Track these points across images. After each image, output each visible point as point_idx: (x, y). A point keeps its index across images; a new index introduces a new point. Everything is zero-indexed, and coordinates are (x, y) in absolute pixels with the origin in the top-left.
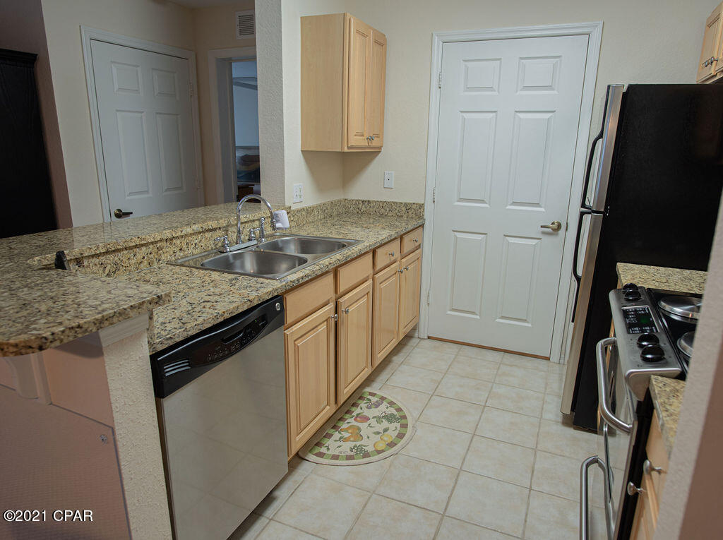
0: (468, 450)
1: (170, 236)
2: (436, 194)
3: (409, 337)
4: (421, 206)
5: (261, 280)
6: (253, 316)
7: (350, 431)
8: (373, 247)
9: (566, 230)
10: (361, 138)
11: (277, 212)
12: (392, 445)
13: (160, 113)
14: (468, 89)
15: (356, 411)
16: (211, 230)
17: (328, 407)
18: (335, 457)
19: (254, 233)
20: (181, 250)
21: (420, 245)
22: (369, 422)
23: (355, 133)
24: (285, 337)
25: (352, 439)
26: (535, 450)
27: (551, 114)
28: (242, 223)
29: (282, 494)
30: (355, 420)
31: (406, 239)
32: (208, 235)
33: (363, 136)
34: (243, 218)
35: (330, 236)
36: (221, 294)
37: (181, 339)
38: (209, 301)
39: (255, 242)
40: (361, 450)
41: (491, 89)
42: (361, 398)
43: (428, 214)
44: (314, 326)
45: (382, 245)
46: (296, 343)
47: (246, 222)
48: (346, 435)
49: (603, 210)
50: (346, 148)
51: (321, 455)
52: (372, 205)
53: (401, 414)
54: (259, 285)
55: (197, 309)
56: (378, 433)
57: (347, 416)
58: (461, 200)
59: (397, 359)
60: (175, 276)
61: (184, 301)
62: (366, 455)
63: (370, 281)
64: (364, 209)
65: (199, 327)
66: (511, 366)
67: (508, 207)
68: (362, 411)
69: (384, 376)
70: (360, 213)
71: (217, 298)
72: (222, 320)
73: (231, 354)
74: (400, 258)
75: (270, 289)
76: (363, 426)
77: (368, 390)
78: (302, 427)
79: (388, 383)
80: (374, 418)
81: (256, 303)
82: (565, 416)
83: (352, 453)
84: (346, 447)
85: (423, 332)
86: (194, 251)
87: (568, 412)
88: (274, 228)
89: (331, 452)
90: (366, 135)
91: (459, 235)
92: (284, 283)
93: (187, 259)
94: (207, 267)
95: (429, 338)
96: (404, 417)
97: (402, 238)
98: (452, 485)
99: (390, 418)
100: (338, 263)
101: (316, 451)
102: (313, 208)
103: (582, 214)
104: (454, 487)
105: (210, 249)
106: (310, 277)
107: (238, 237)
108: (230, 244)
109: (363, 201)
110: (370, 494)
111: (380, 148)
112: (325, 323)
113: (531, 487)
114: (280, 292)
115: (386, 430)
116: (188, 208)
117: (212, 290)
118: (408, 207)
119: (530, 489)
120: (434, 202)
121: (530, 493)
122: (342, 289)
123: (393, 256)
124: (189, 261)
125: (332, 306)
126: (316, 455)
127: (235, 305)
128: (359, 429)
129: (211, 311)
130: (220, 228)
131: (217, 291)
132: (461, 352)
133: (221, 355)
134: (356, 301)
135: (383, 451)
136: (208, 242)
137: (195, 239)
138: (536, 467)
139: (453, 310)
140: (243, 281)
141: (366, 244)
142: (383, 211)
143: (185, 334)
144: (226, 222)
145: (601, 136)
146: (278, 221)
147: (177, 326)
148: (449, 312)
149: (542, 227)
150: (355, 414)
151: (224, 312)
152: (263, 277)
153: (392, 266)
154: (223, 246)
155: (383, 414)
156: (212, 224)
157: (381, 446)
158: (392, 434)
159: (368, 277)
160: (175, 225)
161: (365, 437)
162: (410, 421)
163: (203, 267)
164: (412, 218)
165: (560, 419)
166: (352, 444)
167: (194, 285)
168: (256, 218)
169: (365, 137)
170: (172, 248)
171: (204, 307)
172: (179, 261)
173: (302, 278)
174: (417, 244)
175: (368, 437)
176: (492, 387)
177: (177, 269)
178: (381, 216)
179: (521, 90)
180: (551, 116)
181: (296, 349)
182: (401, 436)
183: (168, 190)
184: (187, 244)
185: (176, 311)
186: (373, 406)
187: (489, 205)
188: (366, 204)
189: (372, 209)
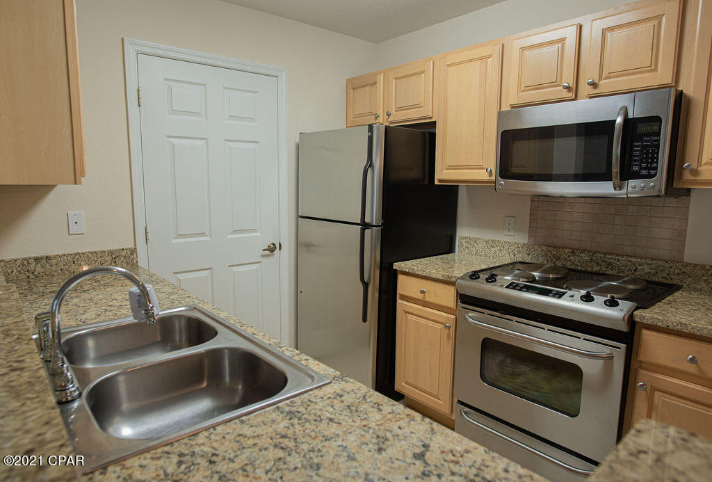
4: (133, 251)
9: (280, 249)
14: (174, 112)
27: (256, 144)
41: (197, 114)
43: (142, 259)
49: (380, 224)
52: (54, 262)
58: (179, 236)
64: (39, 269)
67: (228, 237)
91: (182, 276)
109: (36, 259)
120: (147, 243)
145: (370, 165)
149: (262, 250)
179: (228, 119)
187: (210, 236)
188: (44, 261)
189: (54, 268)
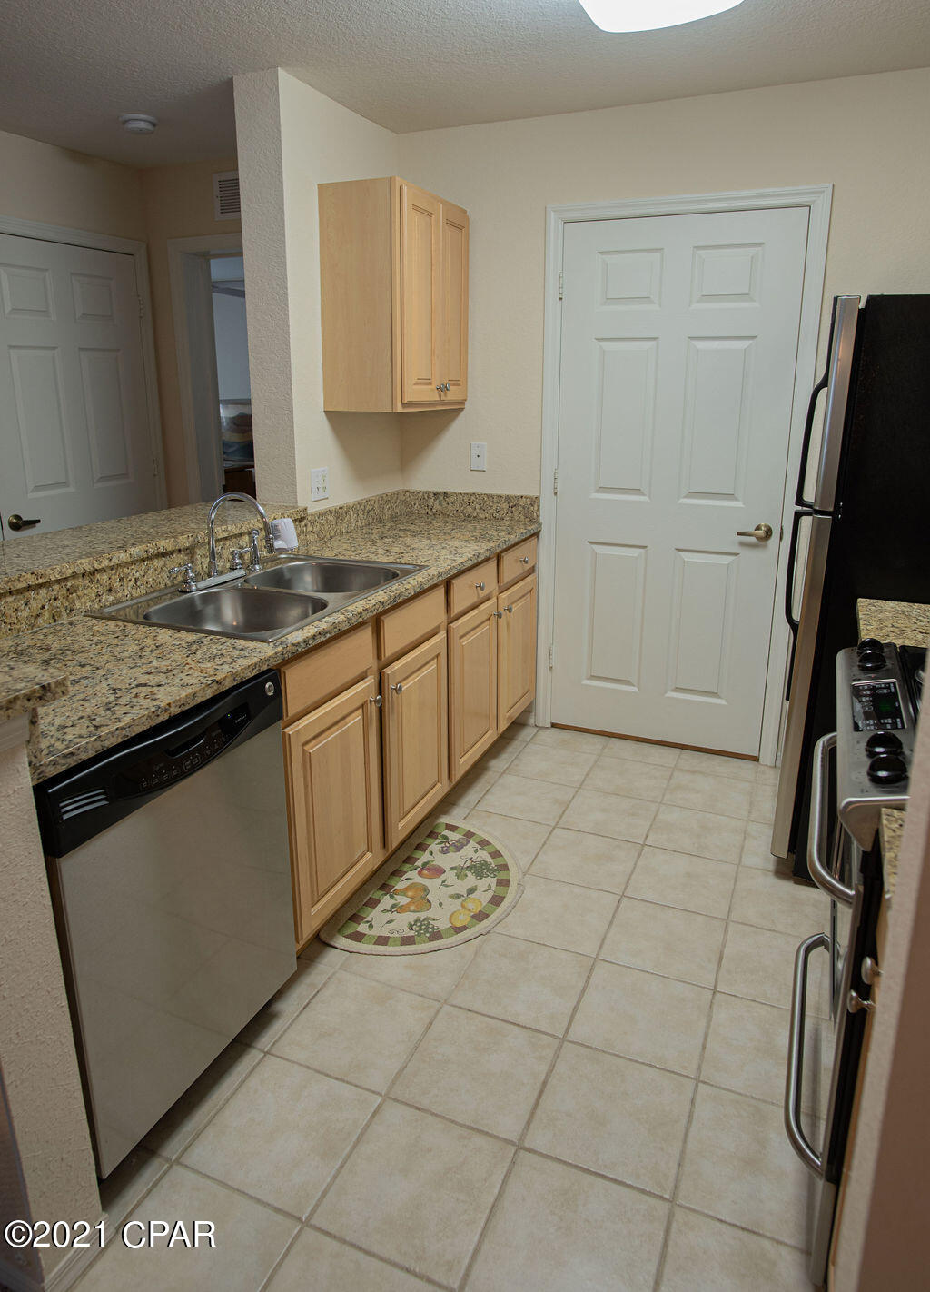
0: (611, 923)
1: (88, 568)
2: (558, 480)
3: (517, 725)
4: (535, 501)
5: (242, 643)
6: (223, 709)
7: (410, 894)
8: (445, 577)
9: (781, 538)
10: (430, 387)
11: (275, 522)
12: (480, 917)
13: (87, 349)
14: (609, 300)
15: (423, 858)
16: (163, 555)
17: (369, 855)
18: (382, 941)
19: (241, 556)
20: (110, 590)
21: (534, 567)
22: (443, 877)
23: (415, 380)
24: (286, 740)
25: (412, 908)
26: (726, 922)
27: (751, 341)
28: (218, 541)
29: (288, 1007)
30: (420, 874)
31: (508, 559)
32: (158, 563)
33: (430, 384)
34: (220, 531)
35: (374, 558)
36: (168, 671)
37: (91, 754)
38: (145, 685)
39: (243, 572)
40: (427, 928)
41: (647, 299)
42: (432, 835)
43: (546, 514)
44: (339, 717)
45: (461, 573)
46: (306, 748)
47: (226, 539)
48: (402, 900)
49: (831, 509)
50: (399, 405)
51: (358, 937)
52: (451, 500)
53: (500, 861)
54: (237, 653)
55: (124, 700)
56: (458, 896)
57: (406, 867)
58: (602, 489)
59: (497, 765)
60: (95, 639)
61: (104, 684)
62: (436, 936)
63: (442, 635)
64: (437, 506)
65: (124, 732)
66: (694, 772)
67: (679, 502)
68: (431, 858)
69: (471, 796)
70: (431, 514)
71: (161, 678)
72: (167, 717)
73: (183, 775)
74: (496, 593)
75: (255, 660)
76: (432, 884)
77: (444, 820)
78: (321, 890)
79: (479, 807)
80: (452, 869)
81: (228, 684)
82: (780, 861)
83: (412, 933)
84: (402, 923)
85: (544, 715)
86: (134, 592)
87: (784, 854)
88: (270, 548)
89: (375, 932)
90: (436, 383)
91: (600, 550)
92: (280, 648)
93: (120, 606)
94: (155, 620)
95: (554, 725)
96: (505, 867)
97: (499, 557)
98: (581, 985)
99: (479, 870)
100: (381, 608)
101: (350, 931)
102: (348, 507)
103: (798, 516)
104: (584, 990)
105: (162, 586)
106: (328, 636)
107: (212, 565)
108: (199, 577)
109: (436, 494)
110: (437, 1005)
111: (462, 402)
112: (361, 710)
113: (715, 987)
114: (272, 663)
115: (471, 891)
116: (129, 514)
117: (155, 663)
118: (512, 502)
119: (715, 991)
120: (556, 493)
121: (713, 998)
122: (389, 650)
123: (482, 589)
124: (124, 608)
125: (371, 681)
126: (350, 937)
127: (189, 690)
128: (426, 890)
129: (147, 703)
130: (180, 550)
131: (164, 664)
132: (606, 750)
133: (165, 777)
134: (417, 671)
135: (465, 928)
136: (158, 575)
137: (135, 572)
138: (726, 951)
139: (593, 677)
140: (211, 646)
141: (433, 571)
142: (469, 509)
143: (98, 746)
144: (191, 539)
145: (824, 383)
146: (277, 537)
147: (84, 731)
148: (587, 682)
149: (739, 534)
150: (419, 863)
151: (169, 704)
152: (245, 638)
153: (482, 607)
154: (185, 582)
155: (469, 863)
156: (165, 544)
157: (463, 919)
158: (482, 899)
159: (439, 627)
160: (100, 548)
161: (435, 904)
162: (514, 875)
163: (147, 620)
164: (519, 521)
165: (771, 866)
166: (411, 917)
167: (126, 654)
168: (244, 529)
169: (434, 387)
170: (94, 588)
171: (136, 696)
172: (107, 610)
173: (314, 637)
174: (528, 567)
175: (441, 904)
176: (658, 810)
177: (99, 626)
178: (467, 518)
179: (698, 302)
180: (751, 344)
181: (307, 759)
182: (497, 901)
183: (102, 479)
184: (121, 579)
185: (87, 704)
186: (452, 848)
187: (650, 497)
188: (442, 498)
189: (450, 507)
